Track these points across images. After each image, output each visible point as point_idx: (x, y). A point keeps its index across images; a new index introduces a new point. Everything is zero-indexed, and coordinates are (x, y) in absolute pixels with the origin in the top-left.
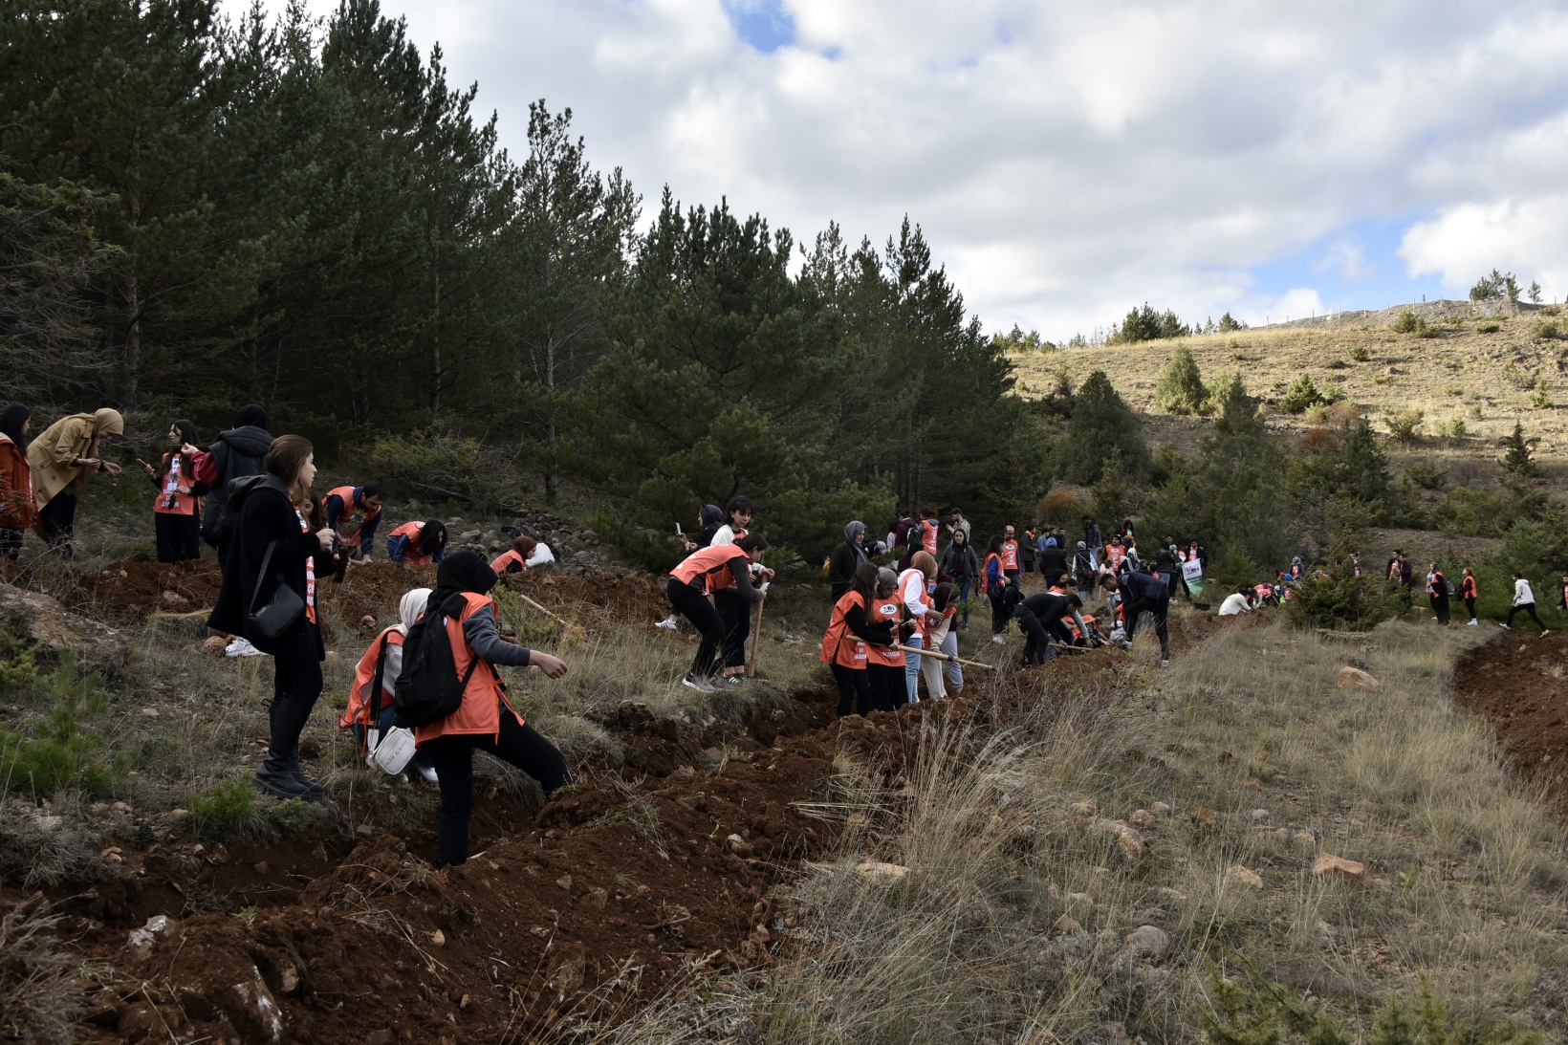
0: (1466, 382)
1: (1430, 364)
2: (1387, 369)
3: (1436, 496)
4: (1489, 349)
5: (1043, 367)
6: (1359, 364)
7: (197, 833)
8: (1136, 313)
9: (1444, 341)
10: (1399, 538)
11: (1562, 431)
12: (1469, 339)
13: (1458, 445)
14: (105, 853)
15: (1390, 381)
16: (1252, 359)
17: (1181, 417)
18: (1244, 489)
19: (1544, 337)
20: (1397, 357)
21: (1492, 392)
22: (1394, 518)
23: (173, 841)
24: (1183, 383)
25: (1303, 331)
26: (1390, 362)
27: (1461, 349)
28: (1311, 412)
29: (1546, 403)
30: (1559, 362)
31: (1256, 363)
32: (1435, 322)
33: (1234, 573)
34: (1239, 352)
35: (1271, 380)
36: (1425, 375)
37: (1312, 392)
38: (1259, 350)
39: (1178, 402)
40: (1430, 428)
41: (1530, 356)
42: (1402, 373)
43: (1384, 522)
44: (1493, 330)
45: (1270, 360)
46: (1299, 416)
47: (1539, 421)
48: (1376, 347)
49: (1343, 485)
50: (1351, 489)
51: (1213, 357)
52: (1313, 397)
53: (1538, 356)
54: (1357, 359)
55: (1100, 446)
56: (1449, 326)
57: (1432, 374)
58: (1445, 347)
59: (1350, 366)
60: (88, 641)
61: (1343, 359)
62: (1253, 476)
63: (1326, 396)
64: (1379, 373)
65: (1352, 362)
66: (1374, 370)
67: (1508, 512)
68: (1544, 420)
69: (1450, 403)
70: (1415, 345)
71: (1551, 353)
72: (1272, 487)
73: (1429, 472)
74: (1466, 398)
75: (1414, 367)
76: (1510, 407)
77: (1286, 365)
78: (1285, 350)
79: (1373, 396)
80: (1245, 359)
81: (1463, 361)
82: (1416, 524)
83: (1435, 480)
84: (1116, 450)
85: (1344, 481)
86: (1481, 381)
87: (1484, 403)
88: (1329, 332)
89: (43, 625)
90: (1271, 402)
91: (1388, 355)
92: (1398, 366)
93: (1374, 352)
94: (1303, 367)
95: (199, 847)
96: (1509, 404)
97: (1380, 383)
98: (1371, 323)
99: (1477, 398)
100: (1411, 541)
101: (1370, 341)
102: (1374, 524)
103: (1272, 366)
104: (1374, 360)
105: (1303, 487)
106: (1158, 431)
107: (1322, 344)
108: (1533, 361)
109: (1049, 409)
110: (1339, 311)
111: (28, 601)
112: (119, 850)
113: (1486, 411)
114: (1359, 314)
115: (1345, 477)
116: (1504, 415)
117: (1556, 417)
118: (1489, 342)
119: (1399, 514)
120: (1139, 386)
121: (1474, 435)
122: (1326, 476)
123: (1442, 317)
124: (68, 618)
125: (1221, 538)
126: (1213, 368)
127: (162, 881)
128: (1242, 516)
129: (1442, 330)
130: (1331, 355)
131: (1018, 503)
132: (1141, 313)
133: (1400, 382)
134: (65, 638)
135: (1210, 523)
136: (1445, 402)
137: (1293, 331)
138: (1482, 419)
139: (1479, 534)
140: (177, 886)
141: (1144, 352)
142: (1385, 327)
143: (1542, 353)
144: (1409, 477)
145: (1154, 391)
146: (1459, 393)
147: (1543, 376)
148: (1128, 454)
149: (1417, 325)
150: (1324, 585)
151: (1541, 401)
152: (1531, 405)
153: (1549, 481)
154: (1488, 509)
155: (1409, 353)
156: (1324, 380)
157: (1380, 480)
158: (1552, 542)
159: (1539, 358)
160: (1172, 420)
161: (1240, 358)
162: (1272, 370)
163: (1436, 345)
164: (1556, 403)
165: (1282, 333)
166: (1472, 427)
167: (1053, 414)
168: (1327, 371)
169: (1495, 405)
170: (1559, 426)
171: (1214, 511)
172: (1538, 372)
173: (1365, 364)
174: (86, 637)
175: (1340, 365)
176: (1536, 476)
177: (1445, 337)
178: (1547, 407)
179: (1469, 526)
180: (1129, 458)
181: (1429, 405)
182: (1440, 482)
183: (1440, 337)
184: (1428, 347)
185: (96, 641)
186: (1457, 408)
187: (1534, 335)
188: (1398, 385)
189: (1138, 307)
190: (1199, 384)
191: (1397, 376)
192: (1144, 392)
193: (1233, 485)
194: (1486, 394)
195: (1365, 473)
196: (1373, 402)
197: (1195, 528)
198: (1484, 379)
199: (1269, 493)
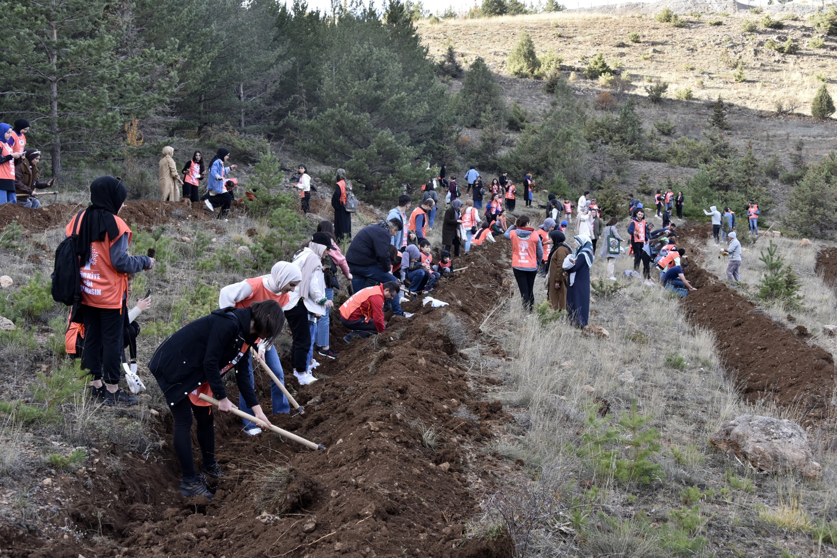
0: (697, 61)
1: (678, 47)
2: (651, 49)
3: (669, 140)
4: (714, 38)
5: (432, 35)
6: (634, 44)
9: (687, 30)
10: (645, 166)
11: (748, 99)
12: (704, 30)
13: (687, 106)
15: (652, 58)
16: (568, 37)
17: (523, 80)
18: (564, 141)
19: (749, 31)
20: (658, 41)
21: (712, 69)
22: (643, 155)
24: (525, 56)
25: (601, 15)
26: (653, 44)
27: (697, 37)
28: (603, 79)
29: (742, 79)
30: (755, 50)
31: (569, 40)
32: (685, 15)
33: (558, 188)
34: (559, 31)
35: (579, 54)
36: (673, 55)
37: (604, 65)
38: (572, 29)
39: (521, 69)
40: (671, 93)
41: (739, 45)
42: (660, 52)
43: (638, 157)
44: (719, 24)
45: (579, 38)
46: (595, 81)
47: (736, 91)
48: (646, 32)
49: (617, 135)
50: (621, 137)
51: (542, 34)
52: (605, 69)
53: (743, 45)
54: (633, 41)
55: (479, 104)
56: (693, 19)
57: (678, 54)
58: (688, 35)
59: (628, 46)
61: (624, 41)
62: (569, 134)
63: (612, 68)
64: (646, 52)
65: (630, 43)
66: (643, 50)
67: (706, 153)
68: (739, 90)
69: (687, 76)
70: (670, 33)
71: (751, 43)
72: (579, 141)
73: (667, 126)
74: (696, 72)
75: (668, 48)
76: (721, 80)
77: (589, 43)
78: (588, 31)
79: (641, 68)
80: (563, 37)
81: (698, 46)
82: (655, 160)
83: (669, 131)
84: (489, 108)
85: (618, 132)
86: (707, 61)
87: (706, 76)
88: (616, 17)
90: (578, 70)
91: (652, 39)
92: (658, 48)
93: (644, 36)
94: (599, 45)
96: (721, 78)
97: (646, 59)
98: (645, 12)
99: (703, 73)
100: (651, 169)
101: (642, 27)
102: (632, 159)
103: (580, 43)
104: (644, 42)
105: (595, 135)
106: (510, 89)
107: (612, 27)
108: (740, 48)
109: (441, 71)
113: (707, 83)
114: (637, 5)
115: (619, 130)
116: (717, 86)
117: (747, 88)
118: (715, 33)
119: (647, 153)
120: (496, 54)
121: (697, 99)
122: (608, 129)
123: (689, 11)
125: (550, 167)
126: (543, 42)
128: (562, 156)
129: (688, 22)
130: (617, 37)
131: (447, 147)
133: (658, 59)
135: (545, 158)
136: (683, 75)
137: (595, 15)
138: (704, 87)
139: (689, 165)
141: (498, 27)
142: (653, 16)
143: (746, 42)
144: (654, 128)
145: (505, 59)
146: (692, 69)
147: (744, 60)
148: (496, 109)
149: (673, 18)
150: (601, 199)
151: (740, 77)
152: (734, 80)
153: (734, 132)
154: (694, 151)
155: (666, 38)
156: (611, 55)
157: (637, 133)
158: (719, 175)
159: (743, 46)
160: (518, 82)
161: (560, 36)
162: (580, 46)
163: (682, 33)
164: (749, 79)
165: (588, 16)
166: (697, 93)
167: (444, 75)
168: (614, 49)
169: (712, 79)
170: (747, 95)
171: (547, 152)
172: (740, 57)
173: (638, 45)
175: (622, 45)
176: (727, 129)
177: (690, 28)
178: (742, 81)
179: (684, 161)
180: (496, 112)
181: (674, 77)
182: (673, 131)
183: (686, 27)
184: (677, 34)
186: (690, 80)
187: (743, 30)
188: (657, 61)
190: (534, 57)
191: (656, 54)
192: (499, 59)
193: (558, 139)
194: (708, 71)
195: (630, 128)
196: (640, 73)
197: (537, 161)
198: (709, 59)
199: (577, 144)
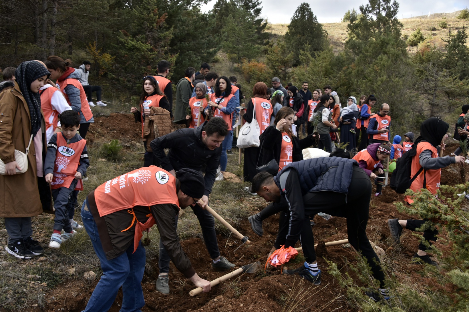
6: (443, 29)
8: (349, 12)
20: (460, 27)
25: (418, 19)
26: (457, 29)
28: (420, 45)
37: (421, 38)
46: (415, 47)
48: (451, 23)
54: (441, 27)
59: (439, 30)
61: (435, 27)
77: (410, 29)
88: (429, 20)
91: (456, 26)
93: (450, 25)
98: (447, 17)
101: (448, 21)
104: (450, 28)
107: (426, 23)
110: (433, 13)
114: (441, 14)
130: (430, 25)
132: (351, 12)
137: (413, 20)
142: (454, 18)
155: (465, 26)
156: (427, 34)
168: (428, 31)
173: (445, 29)
175: (434, 29)
189: (350, 10)
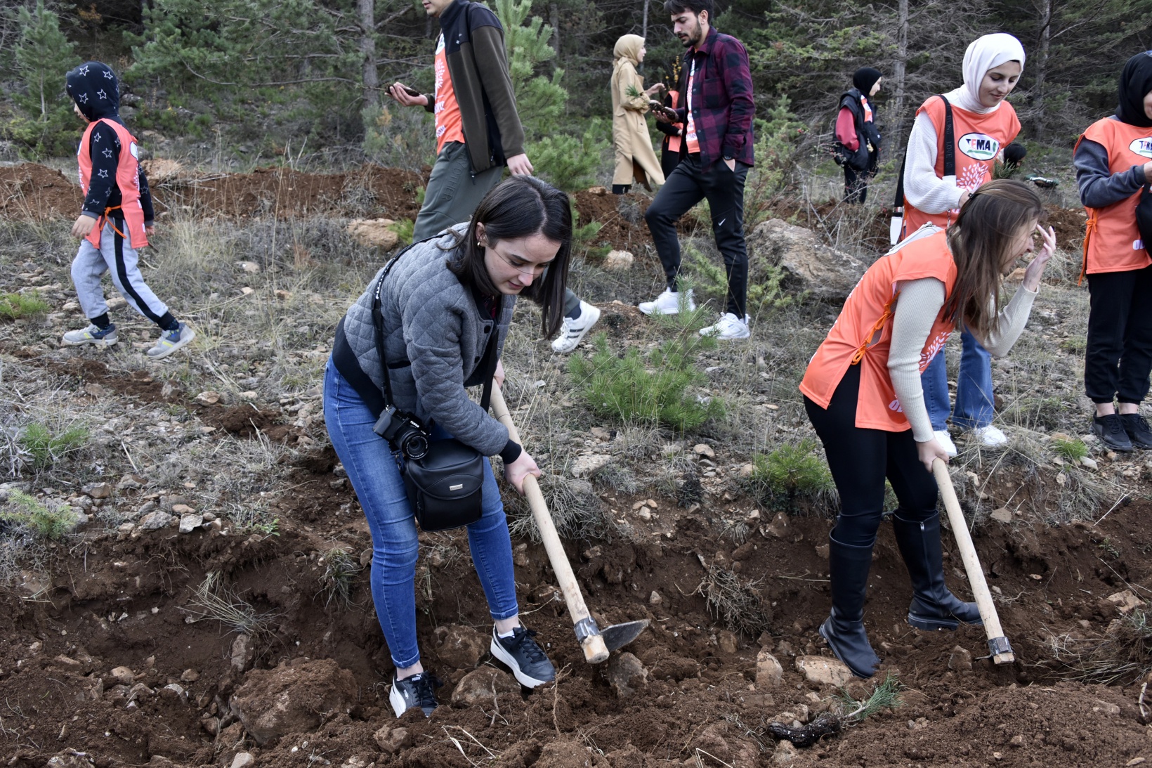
7: (759, 495)
14: (636, 506)
23: (728, 502)
60: (832, 270)
89: (794, 254)
95: (755, 514)
111: (787, 234)
112: (653, 504)
124: (818, 249)
127: (688, 549)
134: (811, 267)
140: (702, 558)
174: (831, 267)
185: (839, 271)
